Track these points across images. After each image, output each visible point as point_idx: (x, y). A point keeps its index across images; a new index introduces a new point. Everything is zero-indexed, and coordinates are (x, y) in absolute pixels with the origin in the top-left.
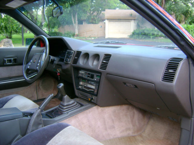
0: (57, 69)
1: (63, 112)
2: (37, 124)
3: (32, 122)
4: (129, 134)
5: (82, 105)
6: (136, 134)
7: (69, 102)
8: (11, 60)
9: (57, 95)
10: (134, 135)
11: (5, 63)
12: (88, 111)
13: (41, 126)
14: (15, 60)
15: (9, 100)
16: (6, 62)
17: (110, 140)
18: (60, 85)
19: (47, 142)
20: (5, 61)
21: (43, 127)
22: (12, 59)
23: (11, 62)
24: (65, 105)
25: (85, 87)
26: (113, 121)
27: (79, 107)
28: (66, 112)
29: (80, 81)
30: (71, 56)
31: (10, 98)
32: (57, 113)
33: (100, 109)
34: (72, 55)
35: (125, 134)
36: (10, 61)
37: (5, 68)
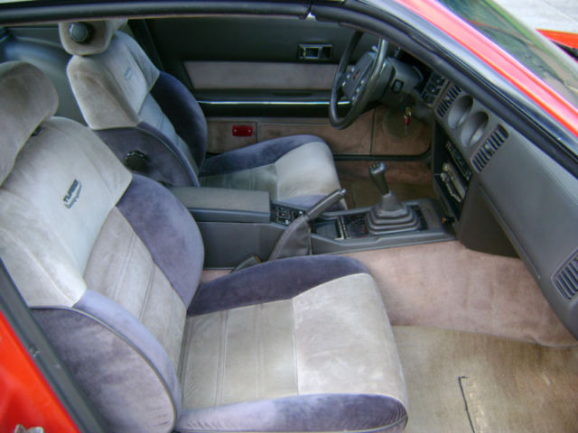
0: (407, 108)
1: (371, 232)
2: (295, 246)
3: (284, 239)
4: (527, 337)
5: (424, 227)
6: (551, 344)
7: (394, 210)
8: (317, 49)
9: (424, 154)
10: (544, 343)
11: (302, 55)
12: (430, 247)
13: (304, 251)
14: (326, 51)
15: (294, 148)
16: (304, 54)
17: (462, 334)
18: (377, 168)
19: (297, 294)
20: (302, 50)
21: (308, 254)
22: (320, 47)
23: (316, 55)
24: (381, 215)
25: (451, 183)
26: (492, 292)
27: (414, 229)
28: (376, 233)
29: (446, 162)
30: (438, 90)
31: (296, 143)
32: (359, 226)
33: (465, 253)
34: (442, 88)
35: (518, 333)
36: (315, 52)
37: (301, 67)
